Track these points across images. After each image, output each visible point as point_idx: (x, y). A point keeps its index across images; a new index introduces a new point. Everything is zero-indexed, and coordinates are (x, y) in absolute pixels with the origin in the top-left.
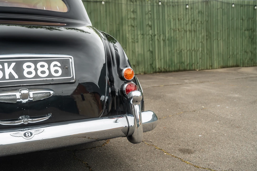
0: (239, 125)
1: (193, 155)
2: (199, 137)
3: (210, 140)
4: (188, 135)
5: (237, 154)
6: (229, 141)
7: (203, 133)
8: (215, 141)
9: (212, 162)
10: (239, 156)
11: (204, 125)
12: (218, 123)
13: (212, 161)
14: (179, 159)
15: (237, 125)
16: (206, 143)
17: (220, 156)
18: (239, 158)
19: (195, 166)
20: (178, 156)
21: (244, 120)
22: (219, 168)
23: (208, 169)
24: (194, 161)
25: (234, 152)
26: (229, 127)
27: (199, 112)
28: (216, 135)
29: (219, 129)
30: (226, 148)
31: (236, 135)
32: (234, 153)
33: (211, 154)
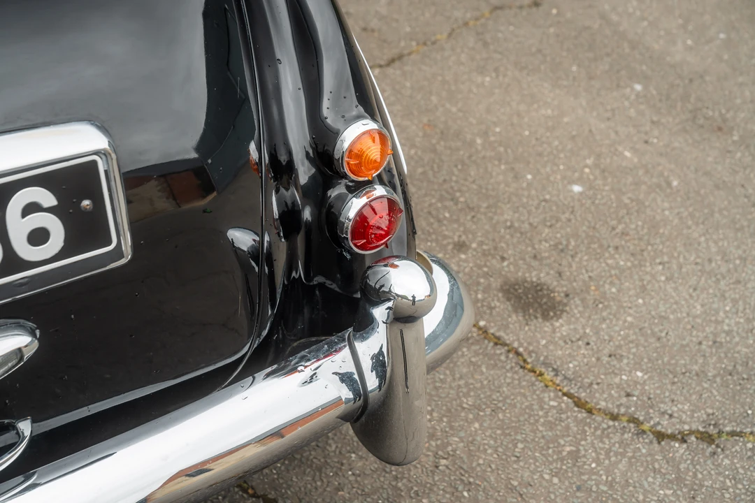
0: (721, 111)
1: (562, 326)
2: (572, 198)
3: (620, 222)
4: (529, 184)
5: (727, 321)
6: (694, 227)
7: (586, 166)
8: (637, 226)
9: (639, 374)
10: (735, 329)
11: (585, 110)
12: (638, 94)
13: (638, 365)
14: (509, 351)
15: (713, 110)
16: (606, 245)
17: (663, 334)
18: (737, 344)
19: (578, 404)
21: (740, 79)
22: (669, 412)
23: (629, 421)
24: (568, 369)
25: (715, 306)
26: (685, 130)
27: (558, 14)
28: (637, 184)
29: (647, 142)
30: (683, 279)
31: (717, 187)
32: (717, 311)
33: (629, 319)
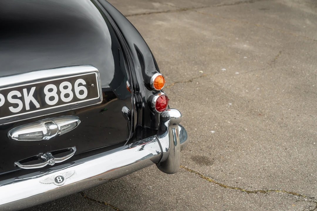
0: (260, 110)
1: (213, 167)
2: (212, 134)
3: (229, 140)
4: (196, 131)
5: (267, 164)
6: (254, 141)
7: (215, 126)
8: (235, 141)
9: (240, 178)
10: (270, 166)
11: (213, 111)
12: (230, 106)
13: (239, 175)
14: (196, 174)
15: (257, 110)
16: (225, 146)
17: (247, 168)
18: (271, 169)
19: (221, 185)
20: (195, 170)
21: (266, 101)
22: (251, 186)
23: (238, 189)
24: (217, 177)
25: (263, 160)
26: (248, 115)
27: (199, 84)
28: (233, 130)
29: (235, 119)
30: (252, 154)
31: (261, 130)
32: (264, 162)
33: (235, 164)
